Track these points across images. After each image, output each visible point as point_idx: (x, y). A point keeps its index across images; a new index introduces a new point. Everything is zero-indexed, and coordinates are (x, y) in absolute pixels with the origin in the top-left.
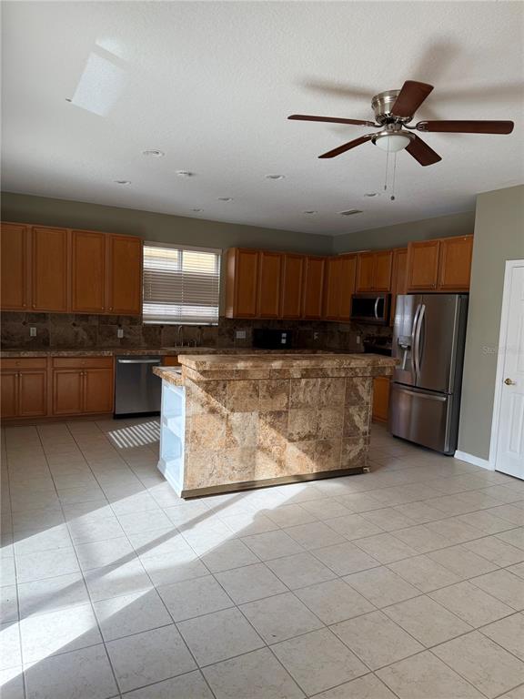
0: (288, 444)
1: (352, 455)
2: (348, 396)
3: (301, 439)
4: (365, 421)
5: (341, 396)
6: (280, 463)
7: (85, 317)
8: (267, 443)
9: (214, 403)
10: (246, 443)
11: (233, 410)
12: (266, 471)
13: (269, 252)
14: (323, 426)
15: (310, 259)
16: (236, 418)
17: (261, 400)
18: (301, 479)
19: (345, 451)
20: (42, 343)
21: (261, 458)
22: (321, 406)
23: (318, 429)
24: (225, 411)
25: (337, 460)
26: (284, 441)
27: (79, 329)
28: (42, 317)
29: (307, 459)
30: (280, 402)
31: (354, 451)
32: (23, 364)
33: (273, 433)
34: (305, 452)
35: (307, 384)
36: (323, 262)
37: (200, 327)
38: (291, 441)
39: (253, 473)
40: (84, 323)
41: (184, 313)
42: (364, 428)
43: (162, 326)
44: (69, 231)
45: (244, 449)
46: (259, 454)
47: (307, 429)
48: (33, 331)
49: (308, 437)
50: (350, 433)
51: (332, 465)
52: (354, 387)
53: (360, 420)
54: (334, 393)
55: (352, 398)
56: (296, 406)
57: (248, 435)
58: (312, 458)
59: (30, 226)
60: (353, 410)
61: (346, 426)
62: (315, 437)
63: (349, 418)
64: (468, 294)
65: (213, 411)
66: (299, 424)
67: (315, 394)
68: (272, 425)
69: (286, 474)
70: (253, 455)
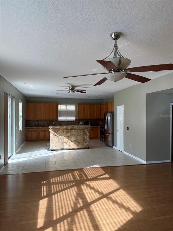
0: (71, 142)
1: (85, 145)
2: (84, 133)
3: (74, 141)
4: (88, 139)
5: (82, 133)
6: (69, 145)
7: (47, 120)
8: (66, 142)
9: (56, 134)
10: (62, 141)
11: (59, 135)
12: (66, 147)
13: (86, 104)
14: (78, 139)
15: (96, 105)
16: (60, 137)
17: (65, 134)
18: (74, 149)
19: (84, 144)
20: (38, 125)
21: (65, 144)
22: (78, 135)
23: (77, 139)
24: (58, 136)
25: (82, 146)
26: (70, 141)
27: (45, 123)
28: (38, 120)
29: (75, 145)
30: (69, 134)
31: (86, 144)
32: (33, 129)
33: (68, 140)
34: (75, 144)
35: (74, 131)
36: (100, 106)
37: (71, 121)
38: (72, 141)
39: (63, 147)
40: (46, 121)
41: (68, 119)
42: (88, 140)
43: (62, 121)
44: (43, 104)
45: (62, 142)
46: (65, 143)
47: (75, 139)
48: (36, 123)
49: (75, 141)
50: (84, 141)
51: (81, 147)
52: (85, 132)
53: (87, 138)
54: (80, 133)
55: (85, 134)
56: (72, 135)
57: (63, 140)
58: (76, 145)
59: (35, 103)
60: (85, 136)
61: (83, 139)
62: (77, 141)
63: (84, 138)
64: (113, 113)
65: (55, 135)
66: (73, 138)
67: (76, 133)
68: (67, 138)
69: (70, 148)
70: (63, 144)
